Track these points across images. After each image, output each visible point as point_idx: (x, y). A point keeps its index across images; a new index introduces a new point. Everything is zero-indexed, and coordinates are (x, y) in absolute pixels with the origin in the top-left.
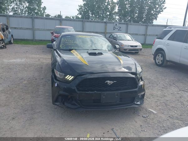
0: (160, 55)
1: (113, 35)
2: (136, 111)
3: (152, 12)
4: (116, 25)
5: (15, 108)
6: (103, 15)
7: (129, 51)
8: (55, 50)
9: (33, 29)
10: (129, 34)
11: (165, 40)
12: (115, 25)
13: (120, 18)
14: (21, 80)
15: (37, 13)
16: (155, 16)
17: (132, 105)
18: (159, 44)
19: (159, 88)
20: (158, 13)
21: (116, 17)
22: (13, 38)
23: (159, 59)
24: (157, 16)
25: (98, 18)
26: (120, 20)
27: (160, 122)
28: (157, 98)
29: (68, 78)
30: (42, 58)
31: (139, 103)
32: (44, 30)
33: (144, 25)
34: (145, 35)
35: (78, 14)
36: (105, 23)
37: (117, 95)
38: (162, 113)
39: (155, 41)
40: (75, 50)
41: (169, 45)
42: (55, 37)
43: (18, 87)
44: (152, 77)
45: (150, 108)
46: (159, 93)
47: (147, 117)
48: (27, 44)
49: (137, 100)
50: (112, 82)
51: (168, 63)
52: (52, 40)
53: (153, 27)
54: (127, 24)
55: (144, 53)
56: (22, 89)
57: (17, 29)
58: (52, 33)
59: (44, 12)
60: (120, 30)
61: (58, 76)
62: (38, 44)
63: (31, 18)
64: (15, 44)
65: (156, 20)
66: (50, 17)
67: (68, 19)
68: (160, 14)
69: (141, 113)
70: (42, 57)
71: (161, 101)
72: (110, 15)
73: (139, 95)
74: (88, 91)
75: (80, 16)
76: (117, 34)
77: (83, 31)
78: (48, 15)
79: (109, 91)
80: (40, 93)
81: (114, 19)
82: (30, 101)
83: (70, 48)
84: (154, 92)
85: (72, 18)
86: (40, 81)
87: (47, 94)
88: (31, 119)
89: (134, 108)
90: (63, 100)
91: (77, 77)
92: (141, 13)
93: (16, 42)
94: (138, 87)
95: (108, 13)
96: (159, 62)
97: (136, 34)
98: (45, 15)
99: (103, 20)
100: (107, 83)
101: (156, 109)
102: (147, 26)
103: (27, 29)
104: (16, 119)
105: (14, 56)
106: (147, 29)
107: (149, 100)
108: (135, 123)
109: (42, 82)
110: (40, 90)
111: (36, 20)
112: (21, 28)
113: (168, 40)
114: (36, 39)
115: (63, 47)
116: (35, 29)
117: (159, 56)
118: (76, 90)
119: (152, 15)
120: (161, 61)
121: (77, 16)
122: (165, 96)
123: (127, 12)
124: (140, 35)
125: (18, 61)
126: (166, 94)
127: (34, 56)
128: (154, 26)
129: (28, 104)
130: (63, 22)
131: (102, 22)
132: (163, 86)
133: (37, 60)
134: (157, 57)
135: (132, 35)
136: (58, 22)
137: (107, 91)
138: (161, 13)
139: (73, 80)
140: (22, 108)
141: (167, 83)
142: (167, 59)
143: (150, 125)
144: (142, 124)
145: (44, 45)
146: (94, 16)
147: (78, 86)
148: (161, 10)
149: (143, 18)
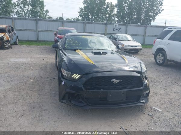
0: (161, 54)
1: (113, 35)
2: (141, 109)
3: (150, 14)
4: (116, 26)
5: (23, 106)
6: (102, 17)
7: (129, 50)
8: (60, 50)
9: (37, 31)
10: (129, 34)
11: (166, 40)
13: (119, 20)
14: (28, 79)
15: (40, 16)
16: (152, 18)
17: (138, 103)
18: (159, 44)
19: (162, 87)
20: (156, 15)
21: (115, 19)
22: (18, 39)
23: (160, 58)
24: (155, 18)
25: (98, 20)
26: (119, 21)
27: (166, 120)
28: (161, 97)
29: (74, 76)
30: (47, 58)
31: (144, 101)
32: (47, 31)
33: (143, 26)
34: (144, 36)
35: (79, 17)
36: (105, 24)
37: (123, 94)
38: (168, 112)
39: (155, 41)
40: (80, 49)
41: (170, 45)
42: (59, 38)
43: (25, 85)
44: (153, 76)
45: (155, 107)
46: (162, 91)
47: (153, 115)
48: (31, 45)
49: (142, 98)
50: (118, 81)
51: (169, 62)
52: (55, 41)
53: (151, 28)
54: (126, 25)
55: (143, 52)
56: (29, 87)
57: (22, 30)
58: (56, 34)
59: (47, 15)
60: (119, 31)
61: (65, 75)
62: (42, 45)
63: (35, 20)
64: (20, 44)
65: (154, 21)
66: (52, 19)
67: (69, 21)
68: (157, 16)
69: (146, 112)
70: (47, 56)
71: (166, 100)
72: (109, 17)
73: (144, 93)
74: (95, 90)
75: (80, 18)
76: (117, 34)
77: (84, 32)
78: (50, 18)
79: (115, 89)
80: (46, 91)
81: (113, 21)
82: (37, 99)
83: (74, 48)
84: (157, 91)
85: (72, 20)
86: (46, 80)
87: (53, 92)
88: (39, 116)
89: (139, 106)
90: (70, 98)
91: (84, 75)
92: (139, 14)
93: (21, 43)
94: (143, 86)
95: (107, 15)
96: (159, 62)
97: (136, 35)
98: (48, 18)
99: (102, 21)
100: (113, 81)
101: (161, 107)
102: (146, 27)
103: (31, 30)
104: (25, 116)
105: (19, 56)
106: (145, 30)
107: (153, 98)
108: (141, 121)
109: (47, 81)
110: (46, 88)
111: (40, 22)
112: (25, 30)
113: (168, 40)
114: (40, 40)
115: (68, 47)
116: (39, 31)
117: (159, 55)
118: (83, 89)
119: (150, 16)
120: (162, 60)
121: (77, 18)
122: (168, 95)
123: (126, 14)
124: (139, 35)
125: (24, 60)
126: (169, 93)
127: (38, 56)
128: (152, 26)
129: (35, 101)
130: (65, 24)
131: (102, 24)
132: (166, 85)
133: (42, 59)
134: (158, 57)
135: (131, 35)
136: (60, 23)
137: (113, 89)
138: (159, 14)
139: (80, 78)
140: (30, 106)
141: (169, 82)
142: (168, 59)
143: (156, 124)
144: (148, 123)
145: (47, 45)
146: (93, 18)
147: (85, 84)
148: (159, 12)
149: (141, 20)
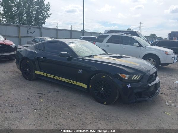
3: (40, 17)
4: (30, 29)
11: (104, 43)
12: (28, 29)
20: (46, 18)
24: (45, 21)
29: (135, 78)
41: (109, 47)
54: (40, 29)
60: (34, 33)
65: (45, 24)
76: (44, 38)
139: (141, 78)
148: (48, 16)
149: (32, 22)
